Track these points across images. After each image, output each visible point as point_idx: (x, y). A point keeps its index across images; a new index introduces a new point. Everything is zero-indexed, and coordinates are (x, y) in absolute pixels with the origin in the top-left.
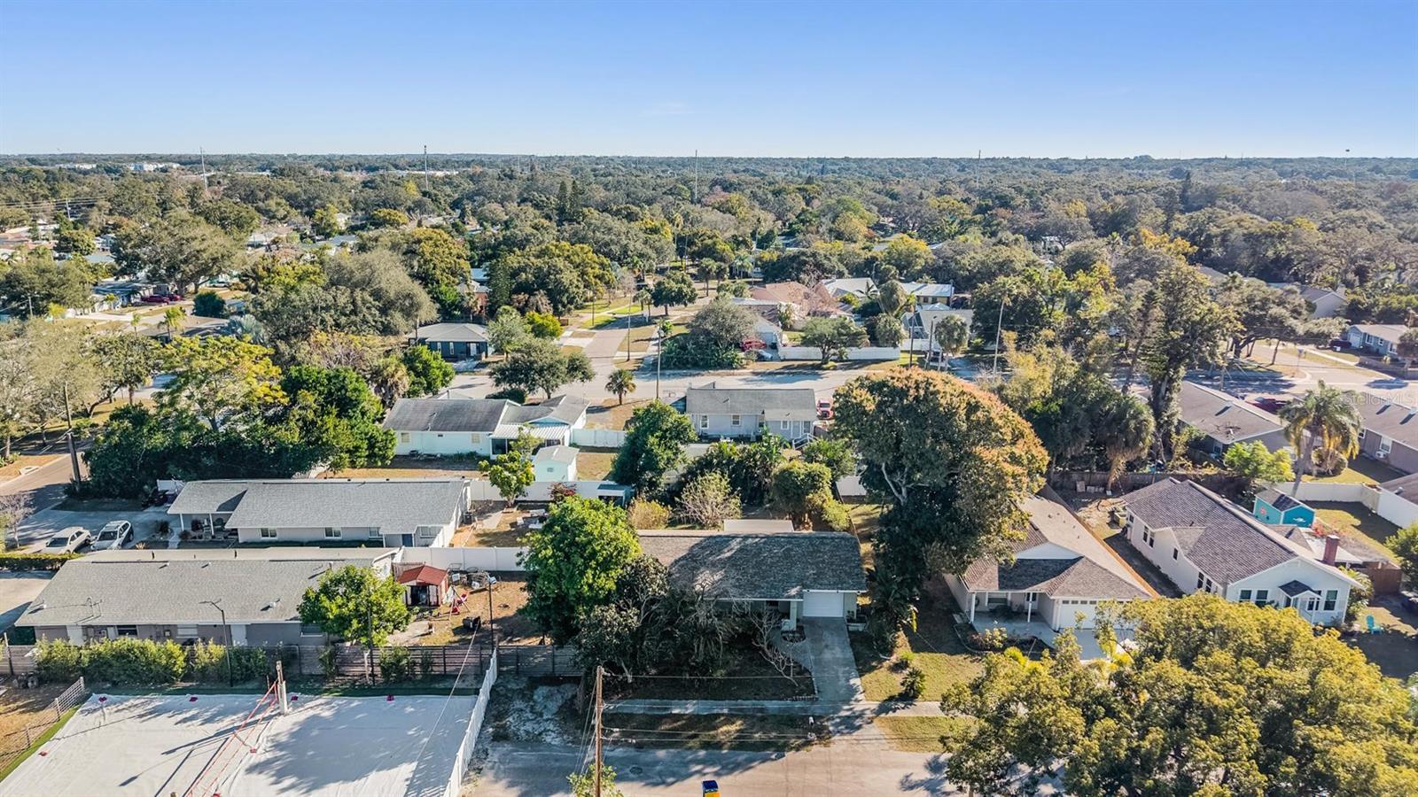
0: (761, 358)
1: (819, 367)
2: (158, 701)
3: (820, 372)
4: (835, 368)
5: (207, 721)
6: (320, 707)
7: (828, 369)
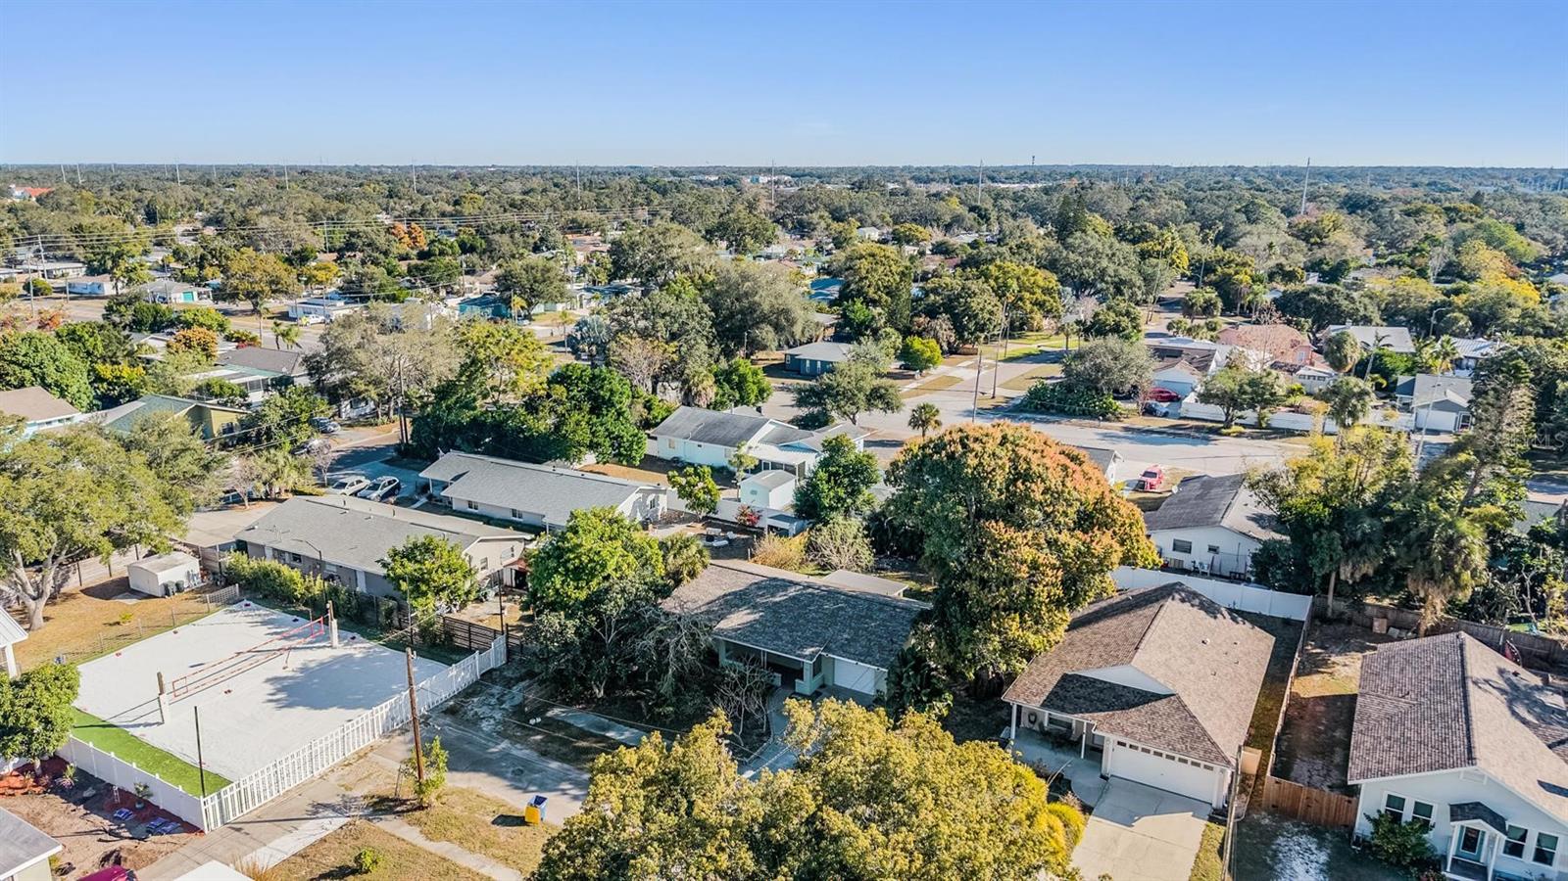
0: (1149, 411)
1: (1216, 432)
2: (277, 614)
3: (1216, 437)
4: (1240, 435)
5: (285, 638)
6: (360, 648)
7: (1228, 435)
